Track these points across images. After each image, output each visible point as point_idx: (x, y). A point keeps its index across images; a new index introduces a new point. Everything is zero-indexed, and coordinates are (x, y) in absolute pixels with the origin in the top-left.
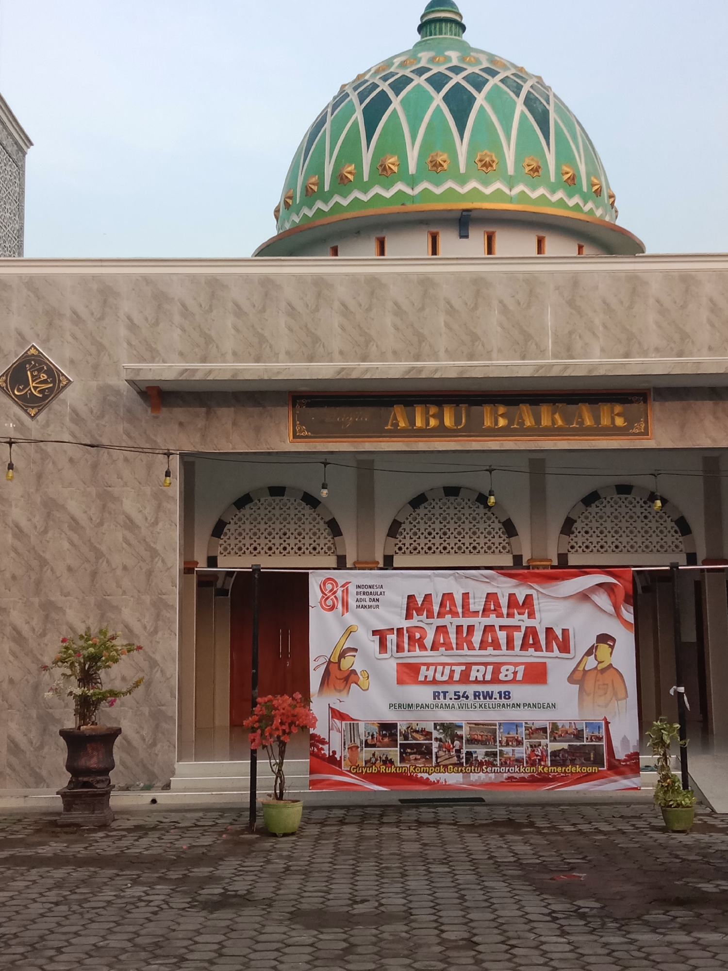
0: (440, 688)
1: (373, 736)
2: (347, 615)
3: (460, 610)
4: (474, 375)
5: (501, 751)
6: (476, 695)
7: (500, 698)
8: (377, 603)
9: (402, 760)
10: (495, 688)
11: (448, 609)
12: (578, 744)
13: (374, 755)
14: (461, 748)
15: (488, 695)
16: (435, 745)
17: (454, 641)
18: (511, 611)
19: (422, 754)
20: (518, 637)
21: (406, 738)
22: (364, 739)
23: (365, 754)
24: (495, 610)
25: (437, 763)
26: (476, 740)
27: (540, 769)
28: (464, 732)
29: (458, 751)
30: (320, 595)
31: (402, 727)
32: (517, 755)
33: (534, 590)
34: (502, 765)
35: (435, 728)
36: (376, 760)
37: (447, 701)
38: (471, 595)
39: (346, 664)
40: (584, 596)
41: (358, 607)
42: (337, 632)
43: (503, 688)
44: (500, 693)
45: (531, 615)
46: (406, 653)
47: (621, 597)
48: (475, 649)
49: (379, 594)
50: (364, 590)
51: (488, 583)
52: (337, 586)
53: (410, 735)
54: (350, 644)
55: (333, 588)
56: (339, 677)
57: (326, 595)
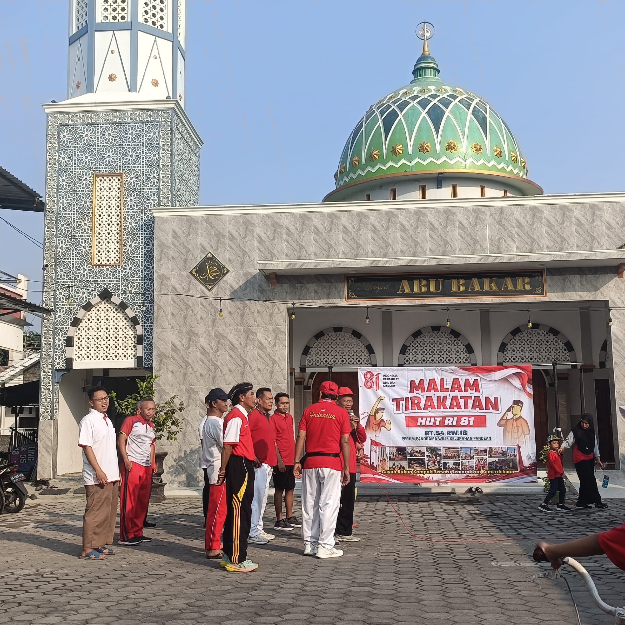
0: (429, 429)
1: (393, 454)
2: (378, 391)
3: (439, 388)
4: (445, 263)
5: (462, 462)
6: (448, 433)
7: (461, 434)
8: (394, 384)
9: (409, 467)
10: (459, 429)
11: (432, 387)
12: (504, 458)
13: (394, 464)
14: (440, 460)
15: (455, 433)
16: (427, 459)
17: (436, 404)
18: (466, 388)
19: (420, 464)
20: (470, 402)
21: (411, 455)
22: (389, 456)
23: (390, 464)
24: (458, 388)
25: (428, 468)
26: (448, 456)
27: (483, 471)
28: (442, 452)
29: (439, 462)
30: (364, 380)
31: (409, 450)
32: (470, 465)
33: (478, 377)
34: (462, 469)
35: (427, 450)
36: (396, 467)
37: (433, 436)
38: (445, 380)
39: (378, 416)
40: (505, 380)
41: (385, 386)
42: (374, 400)
43: (463, 429)
44: (461, 431)
45: (477, 390)
46: (410, 411)
47: (526, 380)
48: (447, 408)
49: (395, 379)
50: (387, 377)
51: (454, 373)
52: (373, 375)
53: (413, 454)
54: (380, 406)
55: (371, 377)
56: (375, 423)
57: (367, 380)
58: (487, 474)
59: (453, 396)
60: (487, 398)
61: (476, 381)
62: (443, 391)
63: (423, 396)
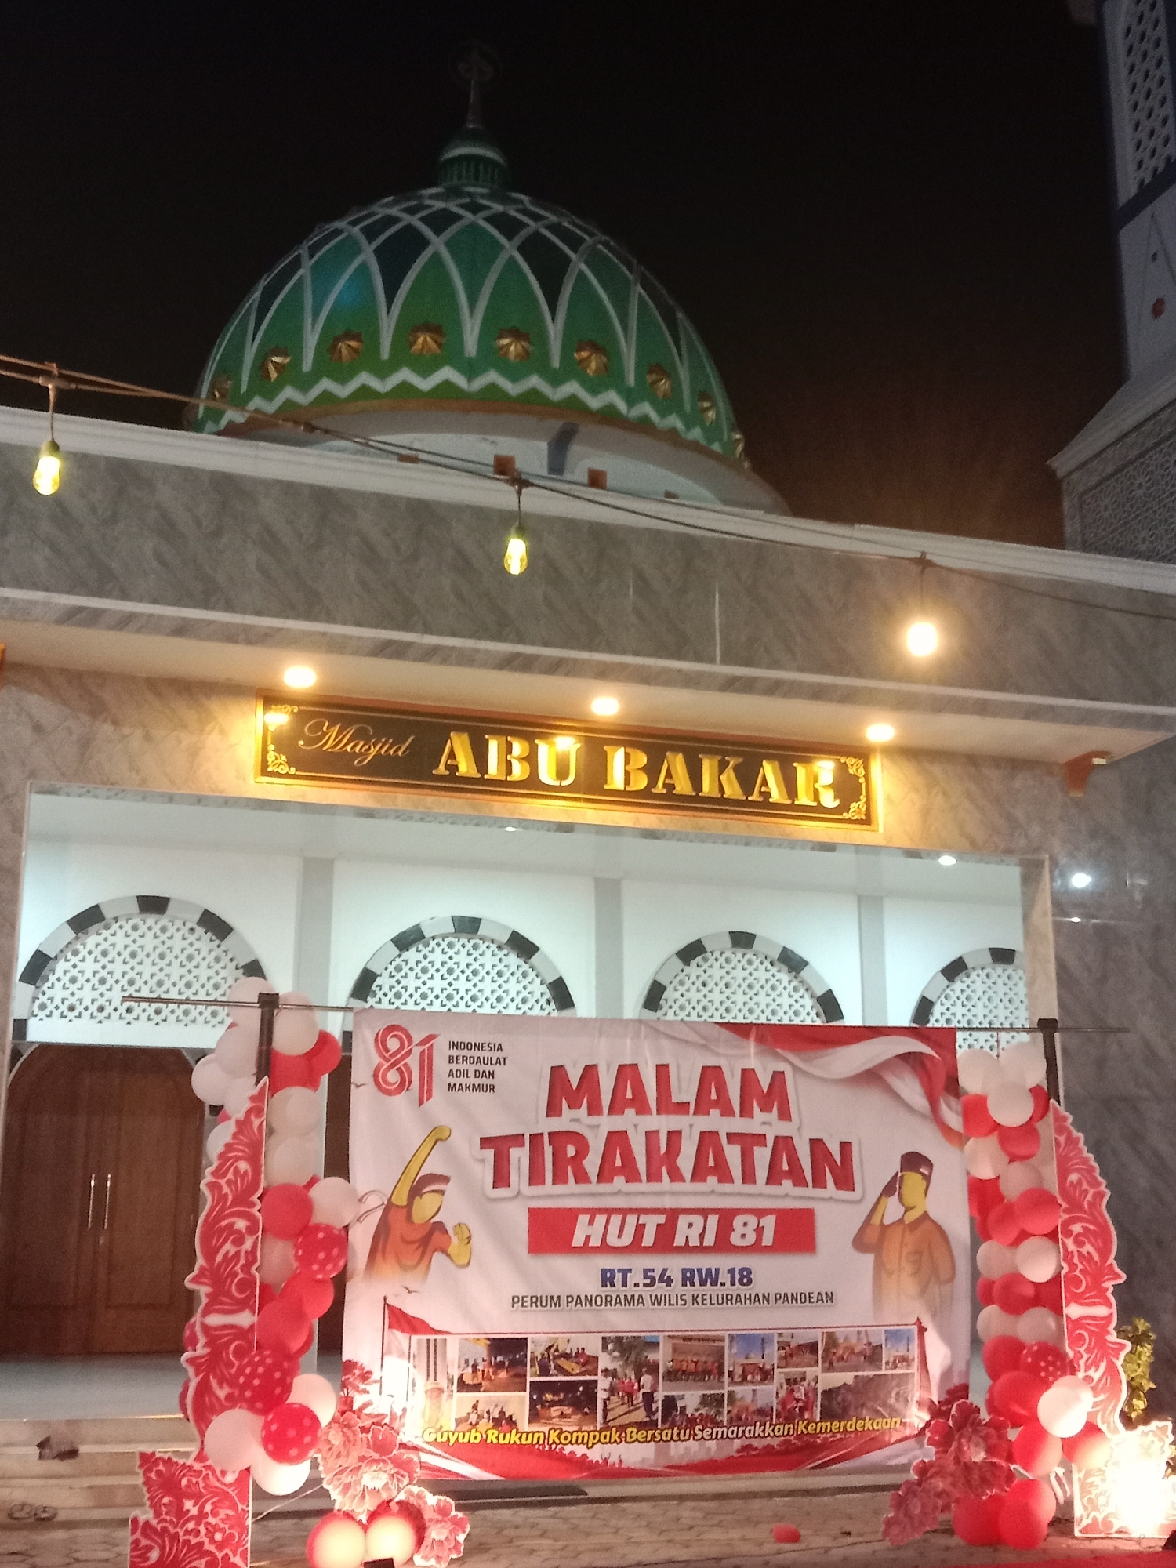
0: (615, 1263)
1: (475, 1366)
2: (429, 1104)
3: (652, 1100)
5: (731, 1394)
6: (688, 1277)
7: (733, 1284)
8: (490, 1081)
9: (534, 1417)
10: (723, 1263)
11: (629, 1096)
14: (654, 1390)
15: (710, 1278)
17: (641, 1163)
18: (747, 1103)
19: (576, 1403)
20: (761, 1156)
22: (456, 1373)
23: (457, 1406)
24: (718, 1101)
26: (684, 1372)
28: (662, 1356)
29: (649, 1396)
30: (373, 1061)
32: (761, 1402)
33: (787, 1064)
34: (731, 1422)
35: (605, 1348)
37: (630, 1290)
38: (673, 1071)
39: (425, 1208)
40: (874, 1078)
41: (451, 1088)
42: (407, 1142)
43: (738, 1262)
44: (731, 1271)
45: (784, 1114)
46: (549, 1187)
47: (940, 1081)
48: (683, 1180)
49: (494, 1062)
50: (466, 1053)
51: (703, 1046)
52: (410, 1041)
53: (553, 1366)
54: (432, 1167)
55: (402, 1046)
56: (409, 1239)
57: (388, 1061)
58: (815, 1435)
59: (702, 1134)
60: (817, 1145)
61: (778, 1077)
62: (668, 1112)
63: (596, 1129)
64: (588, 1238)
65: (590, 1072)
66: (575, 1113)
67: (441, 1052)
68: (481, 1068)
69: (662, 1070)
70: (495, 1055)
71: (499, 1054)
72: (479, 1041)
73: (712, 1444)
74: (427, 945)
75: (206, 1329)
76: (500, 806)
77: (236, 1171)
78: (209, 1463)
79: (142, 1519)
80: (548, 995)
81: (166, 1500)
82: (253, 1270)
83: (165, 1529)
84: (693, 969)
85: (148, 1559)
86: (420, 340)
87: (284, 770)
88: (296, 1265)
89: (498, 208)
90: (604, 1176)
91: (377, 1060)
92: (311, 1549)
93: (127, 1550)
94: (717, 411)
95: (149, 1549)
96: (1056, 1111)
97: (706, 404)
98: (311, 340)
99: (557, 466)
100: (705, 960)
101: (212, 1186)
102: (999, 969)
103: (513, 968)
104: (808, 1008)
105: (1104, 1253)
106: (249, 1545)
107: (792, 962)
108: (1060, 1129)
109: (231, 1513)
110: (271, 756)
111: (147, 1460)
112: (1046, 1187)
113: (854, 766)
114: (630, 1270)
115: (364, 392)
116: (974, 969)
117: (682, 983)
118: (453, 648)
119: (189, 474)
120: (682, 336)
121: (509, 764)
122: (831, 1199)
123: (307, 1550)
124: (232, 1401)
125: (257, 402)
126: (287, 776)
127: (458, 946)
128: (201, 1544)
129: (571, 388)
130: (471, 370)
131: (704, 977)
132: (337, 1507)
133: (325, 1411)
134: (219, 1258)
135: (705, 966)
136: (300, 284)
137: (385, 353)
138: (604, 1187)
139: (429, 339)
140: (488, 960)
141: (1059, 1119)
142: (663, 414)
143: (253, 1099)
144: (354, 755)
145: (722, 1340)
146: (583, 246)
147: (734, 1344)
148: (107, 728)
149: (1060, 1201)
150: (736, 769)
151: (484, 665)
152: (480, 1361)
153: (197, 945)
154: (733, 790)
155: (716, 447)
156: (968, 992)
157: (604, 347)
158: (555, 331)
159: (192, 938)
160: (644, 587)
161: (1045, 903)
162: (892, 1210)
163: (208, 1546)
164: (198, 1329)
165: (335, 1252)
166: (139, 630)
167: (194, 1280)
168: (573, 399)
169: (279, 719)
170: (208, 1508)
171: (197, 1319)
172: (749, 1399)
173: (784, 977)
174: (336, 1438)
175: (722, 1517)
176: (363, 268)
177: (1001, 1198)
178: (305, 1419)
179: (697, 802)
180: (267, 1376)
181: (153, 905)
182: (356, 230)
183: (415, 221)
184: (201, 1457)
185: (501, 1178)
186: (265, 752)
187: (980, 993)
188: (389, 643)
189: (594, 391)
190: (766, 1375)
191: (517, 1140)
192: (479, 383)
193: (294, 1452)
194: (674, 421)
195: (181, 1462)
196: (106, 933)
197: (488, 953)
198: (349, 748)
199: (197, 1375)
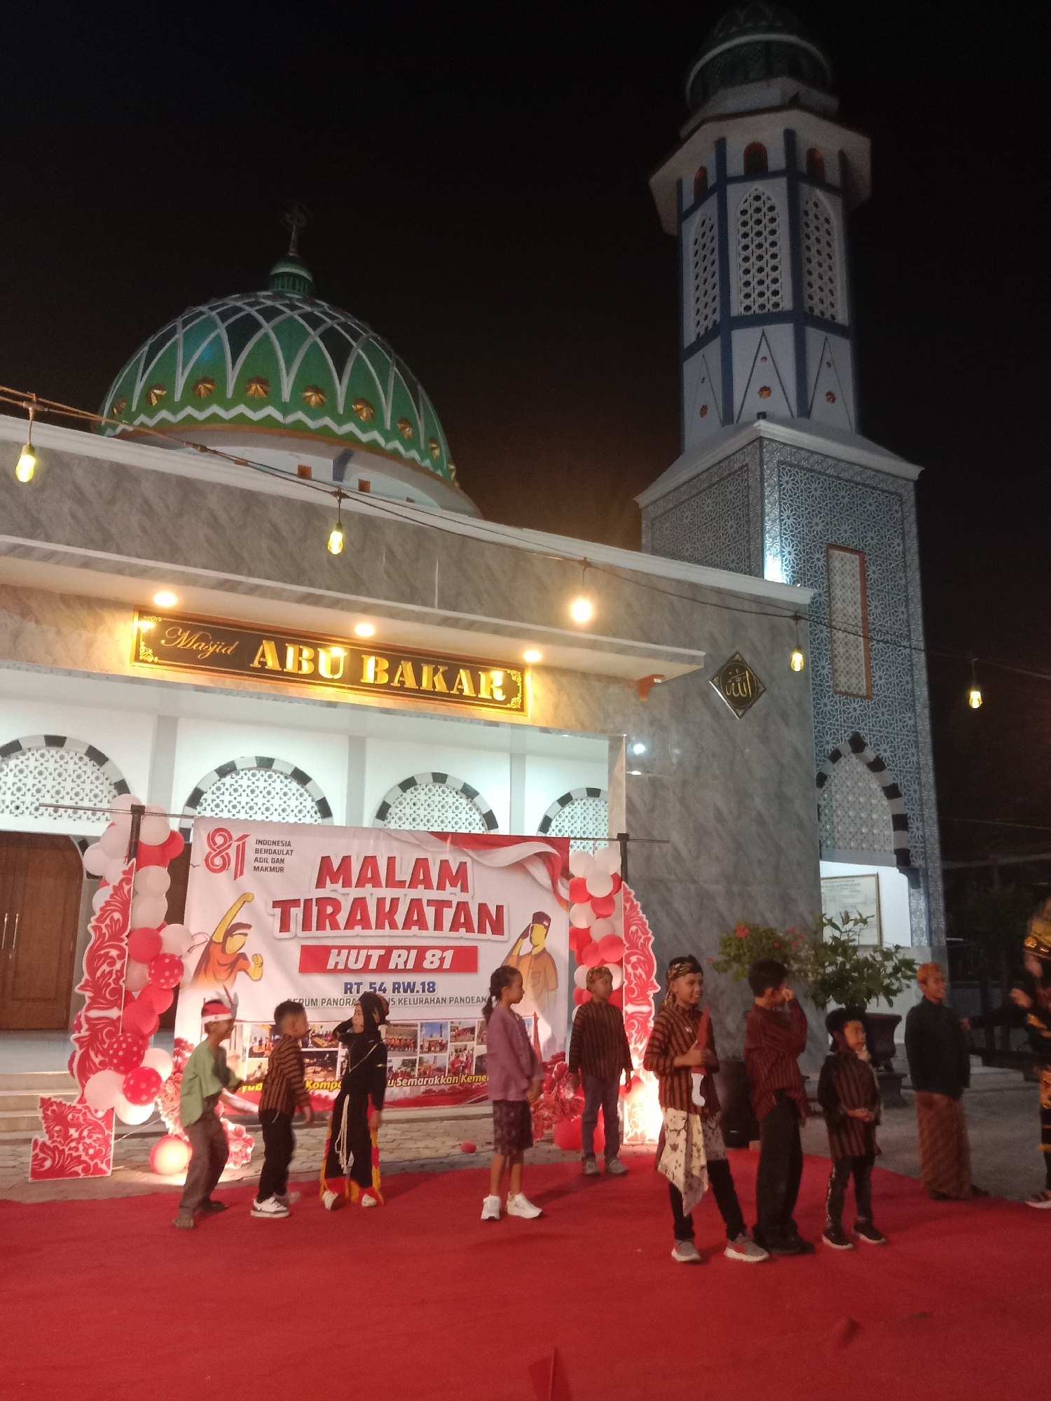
0: (353, 979)
3: (383, 879)
6: (396, 987)
7: (423, 991)
8: (281, 865)
10: (419, 979)
11: (369, 876)
15: (410, 988)
17: (373, 917)
18: (442, 881)
19: (323, 1065)
20: (448, 916)
22: (248, 1046)
23: (248, 1066)
24: (424, 880)
27: (463, 1078)
30: (205, 850)
33: (469, 858)
34: (420, 1076)
38: (397, 861)
39: (233, 944)
41: (256, 869)
43: (427, 978)
44: (423, 984)
45: (465, 888)
46: (314, 933)
47: (559, 870)
48: (397, 928)
49: (285, 853)
50: (266, 847)
51: (418, 846)
52: (231, 838)
53: (310, 1041)
54: (241, 918)
55: (225, 842)
56: (222, 963)
57: (215, 850)
58: (471, 1084)
59: (412, 900)
60: (483, 908)
61: (463, 865)
62: (392, 886)
63: (346, 896)
64: (337, 963)
65: (346, 860)
66: (335, 886)
67: (251, 845)
68: (276, 856)
69: (391, 861)
70: (285, 849)
71: (289, 848)
72: (276, 839)
73: (407, 1089)
74: (238, 774)
75: (88, 1019)
76: (293, 690)
77: (112, 918)
78: (87, 1104)
79: (40, 1141)
80: (316, 808)
81: (57, 1128)
82: (121, 982)
83: (56, 1147)
84: (409, 795)
85: (43, 1166)
86: (254, 388)
87: (150, 659)
88: (150, 979)
89: (308, 309)
90: (350, 924)
91: (208, 850)
92: (153, 1158)
93: (30, 1160)
94: (441, 451)
95: (44, 1159)
96: (625, 888)
97: (434, 446)
98: (181, 382)
99: (339, 474)
100: (416, 789)
101: (94, 928)
102: (591, 800)
103: (294, 791)
104: (477, 821)
105: (649, 974)
106: (112, 1156)
107: (469, 793)
108: (627, 899)
109: (100, 1136)
110: (143, 649)
111: (46, 1103)
112: (616, 934)
113: (516, 676)
114: (361, 983)
115: (215, 417)
116: (577, 800)
117: (401, 803)
118: (269, 587)
119: (95, 463)
120: (421, 403)
121: (300, 663)
122: (489, 940)
123: (149, 1158)
124: (104, 1065)
125: (142, 418)
126: (153, 662)
127: (259, 775)
128: (80, 1156)
129: (350, 427)
130: (286, 410)
131: (415, 800)
132: (170, 1132)
133: (165, 1071)
134: (98, 974)
135: (416, 793)
136: (175, 345)
137: (230, 394)
138: (349, 932)
139: (259, 388)
140: (278, 785)
141: (627, 894)
142: (407, 449)
143: (124, 873)
144: (198, 651)
145: (416, 1026)
146: (361, 339)
147: (424, 1028)
148: (31, 625)
149: (625, 942)
150: (443, 674)
151: (288, 599)
152: (264, 1038)
153: (84, 768)
154: (441, 686)
155: (439, 473)
156: (573, 813)
157: (372, 403)
158: (341, 390)
159: (81, 764)
160: (392, 557)
161: (622, 762)
162: (526, 947)
163: (84, 1158)
164: (83, 1019)
165: (176, 971)
166: (57, 563)
167: (79, 989)
168: (351, 434)
169: (148, 625)
170: (85, 1133)
171: (82, 1013)
172: (431, 1062)
173: (464, 801)
174: (170, 1089)
175: (412, 1134)
176: (218, 337)
177: (590, 940)
178: (152, 1077)
179: (418, 693)
180: (128, 1051)
181: (55, 741)
182: (214, 313)
183: (253, 311)
184: (82, 1101)
185: (285, 926)
186: (138, 646)
187: (579, 814)
188: (227, 581)
189: (364, 429)
190: (443, 1047)
191: (295, 903)
192: (290, 419)
193: (144, 1098)
194: (414, 454)
195: (68, 1104)
196: (22, 758)
197: (278, 781)
198: (194, 647)
199: (81, 1048)
